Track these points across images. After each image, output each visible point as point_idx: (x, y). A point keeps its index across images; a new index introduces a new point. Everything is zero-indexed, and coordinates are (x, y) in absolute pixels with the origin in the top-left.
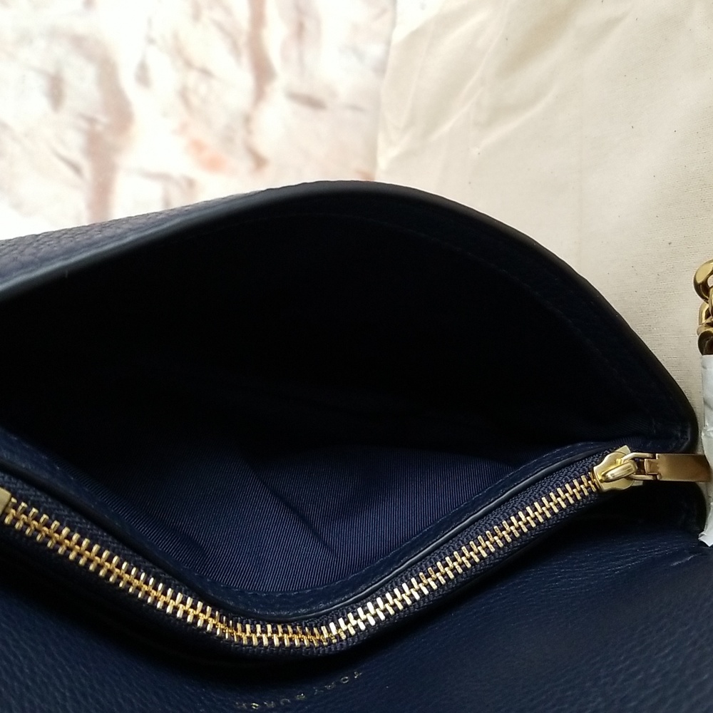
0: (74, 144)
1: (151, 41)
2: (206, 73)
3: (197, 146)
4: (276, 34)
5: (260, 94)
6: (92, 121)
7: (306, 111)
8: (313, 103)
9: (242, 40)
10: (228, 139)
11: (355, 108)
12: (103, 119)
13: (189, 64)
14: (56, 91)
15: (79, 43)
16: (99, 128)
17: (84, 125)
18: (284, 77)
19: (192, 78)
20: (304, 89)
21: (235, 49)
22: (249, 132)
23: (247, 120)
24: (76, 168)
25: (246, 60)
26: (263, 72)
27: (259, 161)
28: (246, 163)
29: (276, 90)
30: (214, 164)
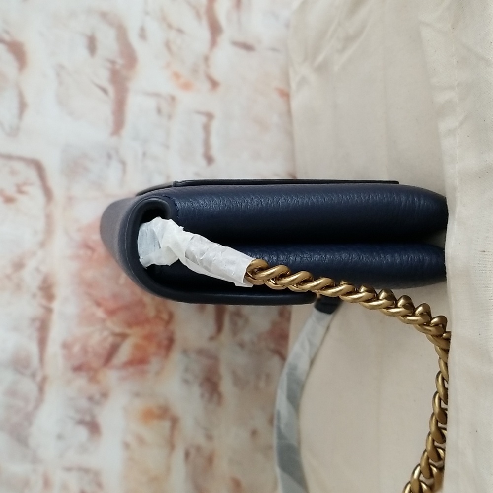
0: (103, 77)
1: (147, 13)
2: (180, 31)
3: (177, 76)
4: (223, 7)
5: (214, 43)
6: (113, 62)
7: (243, 52)
8: (247, 47)
9: (203, 10)
10: (195, 71)
11: (274, 50)
12: (120, 61)
13: (170, 26)
14: (92, 45)
15: (104, 15)
16: (118, 67)
17: (109, 65)
18: (229, 33)
19: (173, 35)
20: (241, 39)
21: (198, 15)
22: (208, 66)
23: (206, 59)
24: (105, 91)
25: (205, 23)
26: (215, 29)
27: (214, 84)
28: (206, 85)
29: (224, 40)
30: (187, 86)
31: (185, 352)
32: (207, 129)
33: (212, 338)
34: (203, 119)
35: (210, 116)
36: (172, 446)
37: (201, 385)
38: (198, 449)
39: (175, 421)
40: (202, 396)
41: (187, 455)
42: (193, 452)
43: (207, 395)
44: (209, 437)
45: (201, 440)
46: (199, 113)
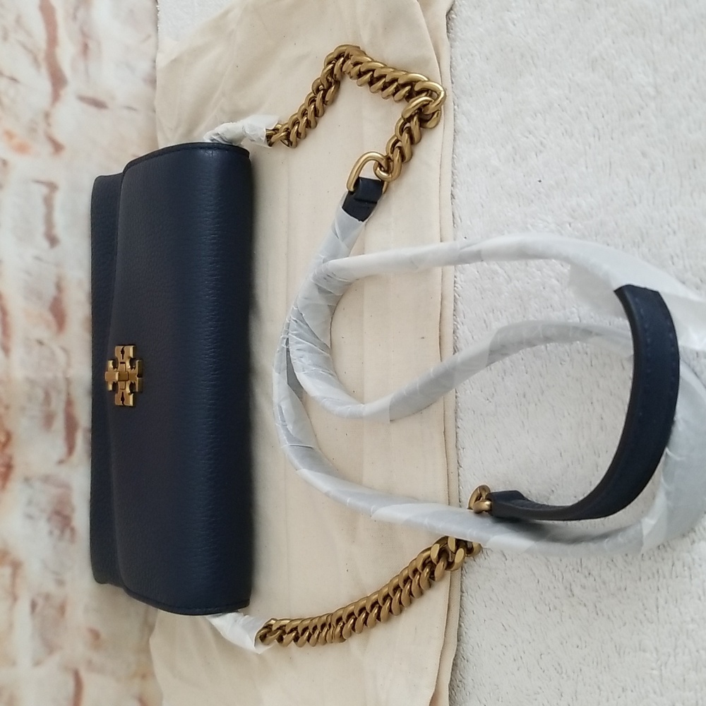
2: (14, 80)
3: (9, 135)
4: (67, 53)
5: (56, 96)
7: (92, 110)
8: (98, 104)
9: (41, 56)
10: (32, 130)
11: (130, 108)
13: (0, 73)
18: (74, 85)
19: (4, 84)
20: (90, 93)
21: (36, 60)
22: (49, 125)
23: (47, 116)
25: (44, 71)
26: (58, 80)
27: (57, 147)
28: (47, 149)
29: (69, 93)
30: (22, 149)
31: (27, 480)
32: (48, 202)
33: (61, 462)
34: (44, 190)
35: (52, 187)
36: (15, 598)
37: (49, 520)
38: (47, 597)
39: (16, 566)
40: (51, 533)
41: (34, 606)
42: (40, 602)
43: (57, 532)
44: (60, 583)
45: (50, 587)
46: (38, 182)
